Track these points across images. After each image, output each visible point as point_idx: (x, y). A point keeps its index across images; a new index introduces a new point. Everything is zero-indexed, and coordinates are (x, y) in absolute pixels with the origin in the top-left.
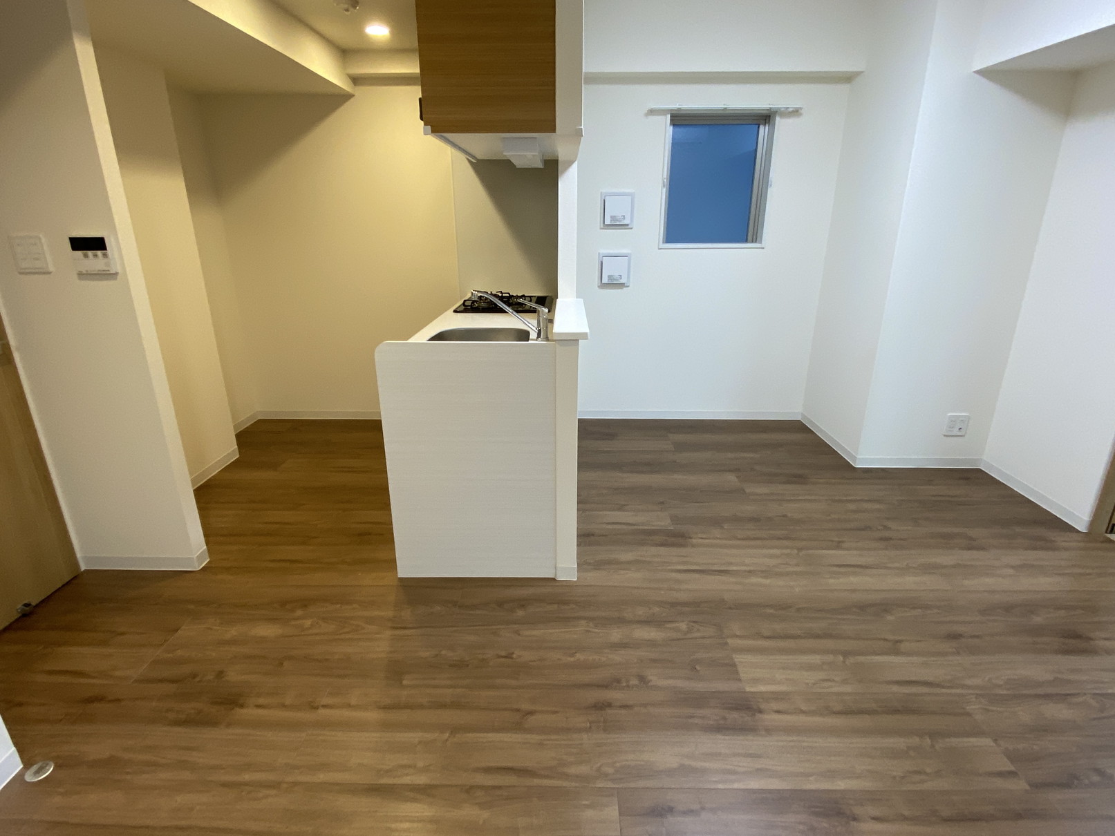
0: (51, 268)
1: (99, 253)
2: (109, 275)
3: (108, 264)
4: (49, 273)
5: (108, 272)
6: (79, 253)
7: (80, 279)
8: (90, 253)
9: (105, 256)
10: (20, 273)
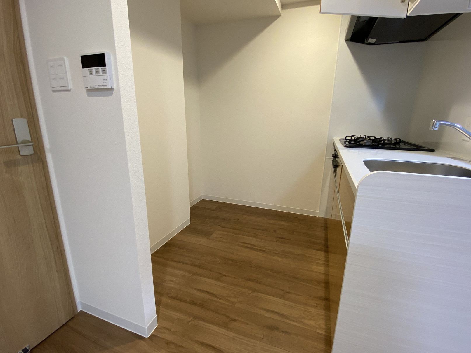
0: (70, 86)
1: (100, 68)
2: (106, 91)
3: (105, 80)
4: (69, 90)
5: (105, 87)
6: (87, 70)
7: (88, 95)
8: (94, 69)
9: (104, 71)
10: (54, 91)
